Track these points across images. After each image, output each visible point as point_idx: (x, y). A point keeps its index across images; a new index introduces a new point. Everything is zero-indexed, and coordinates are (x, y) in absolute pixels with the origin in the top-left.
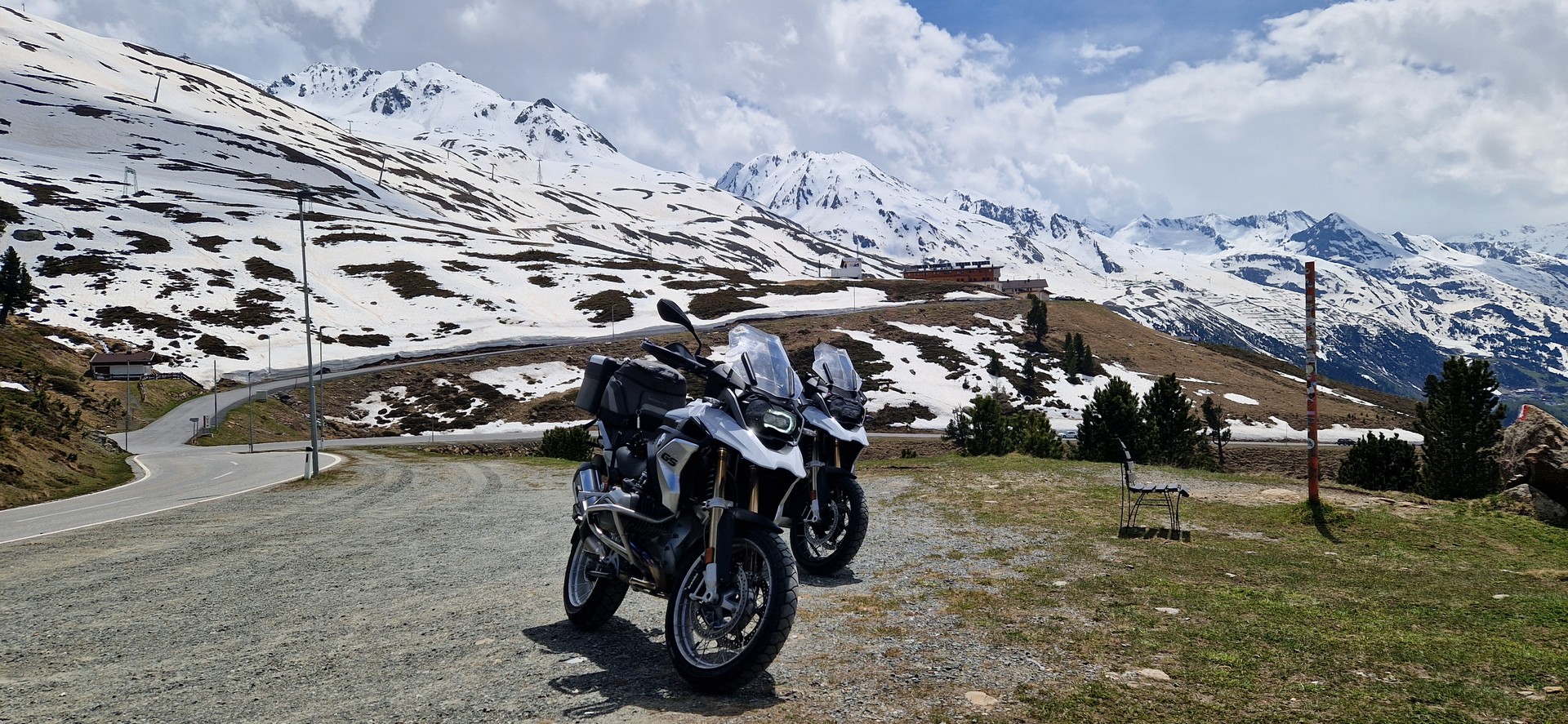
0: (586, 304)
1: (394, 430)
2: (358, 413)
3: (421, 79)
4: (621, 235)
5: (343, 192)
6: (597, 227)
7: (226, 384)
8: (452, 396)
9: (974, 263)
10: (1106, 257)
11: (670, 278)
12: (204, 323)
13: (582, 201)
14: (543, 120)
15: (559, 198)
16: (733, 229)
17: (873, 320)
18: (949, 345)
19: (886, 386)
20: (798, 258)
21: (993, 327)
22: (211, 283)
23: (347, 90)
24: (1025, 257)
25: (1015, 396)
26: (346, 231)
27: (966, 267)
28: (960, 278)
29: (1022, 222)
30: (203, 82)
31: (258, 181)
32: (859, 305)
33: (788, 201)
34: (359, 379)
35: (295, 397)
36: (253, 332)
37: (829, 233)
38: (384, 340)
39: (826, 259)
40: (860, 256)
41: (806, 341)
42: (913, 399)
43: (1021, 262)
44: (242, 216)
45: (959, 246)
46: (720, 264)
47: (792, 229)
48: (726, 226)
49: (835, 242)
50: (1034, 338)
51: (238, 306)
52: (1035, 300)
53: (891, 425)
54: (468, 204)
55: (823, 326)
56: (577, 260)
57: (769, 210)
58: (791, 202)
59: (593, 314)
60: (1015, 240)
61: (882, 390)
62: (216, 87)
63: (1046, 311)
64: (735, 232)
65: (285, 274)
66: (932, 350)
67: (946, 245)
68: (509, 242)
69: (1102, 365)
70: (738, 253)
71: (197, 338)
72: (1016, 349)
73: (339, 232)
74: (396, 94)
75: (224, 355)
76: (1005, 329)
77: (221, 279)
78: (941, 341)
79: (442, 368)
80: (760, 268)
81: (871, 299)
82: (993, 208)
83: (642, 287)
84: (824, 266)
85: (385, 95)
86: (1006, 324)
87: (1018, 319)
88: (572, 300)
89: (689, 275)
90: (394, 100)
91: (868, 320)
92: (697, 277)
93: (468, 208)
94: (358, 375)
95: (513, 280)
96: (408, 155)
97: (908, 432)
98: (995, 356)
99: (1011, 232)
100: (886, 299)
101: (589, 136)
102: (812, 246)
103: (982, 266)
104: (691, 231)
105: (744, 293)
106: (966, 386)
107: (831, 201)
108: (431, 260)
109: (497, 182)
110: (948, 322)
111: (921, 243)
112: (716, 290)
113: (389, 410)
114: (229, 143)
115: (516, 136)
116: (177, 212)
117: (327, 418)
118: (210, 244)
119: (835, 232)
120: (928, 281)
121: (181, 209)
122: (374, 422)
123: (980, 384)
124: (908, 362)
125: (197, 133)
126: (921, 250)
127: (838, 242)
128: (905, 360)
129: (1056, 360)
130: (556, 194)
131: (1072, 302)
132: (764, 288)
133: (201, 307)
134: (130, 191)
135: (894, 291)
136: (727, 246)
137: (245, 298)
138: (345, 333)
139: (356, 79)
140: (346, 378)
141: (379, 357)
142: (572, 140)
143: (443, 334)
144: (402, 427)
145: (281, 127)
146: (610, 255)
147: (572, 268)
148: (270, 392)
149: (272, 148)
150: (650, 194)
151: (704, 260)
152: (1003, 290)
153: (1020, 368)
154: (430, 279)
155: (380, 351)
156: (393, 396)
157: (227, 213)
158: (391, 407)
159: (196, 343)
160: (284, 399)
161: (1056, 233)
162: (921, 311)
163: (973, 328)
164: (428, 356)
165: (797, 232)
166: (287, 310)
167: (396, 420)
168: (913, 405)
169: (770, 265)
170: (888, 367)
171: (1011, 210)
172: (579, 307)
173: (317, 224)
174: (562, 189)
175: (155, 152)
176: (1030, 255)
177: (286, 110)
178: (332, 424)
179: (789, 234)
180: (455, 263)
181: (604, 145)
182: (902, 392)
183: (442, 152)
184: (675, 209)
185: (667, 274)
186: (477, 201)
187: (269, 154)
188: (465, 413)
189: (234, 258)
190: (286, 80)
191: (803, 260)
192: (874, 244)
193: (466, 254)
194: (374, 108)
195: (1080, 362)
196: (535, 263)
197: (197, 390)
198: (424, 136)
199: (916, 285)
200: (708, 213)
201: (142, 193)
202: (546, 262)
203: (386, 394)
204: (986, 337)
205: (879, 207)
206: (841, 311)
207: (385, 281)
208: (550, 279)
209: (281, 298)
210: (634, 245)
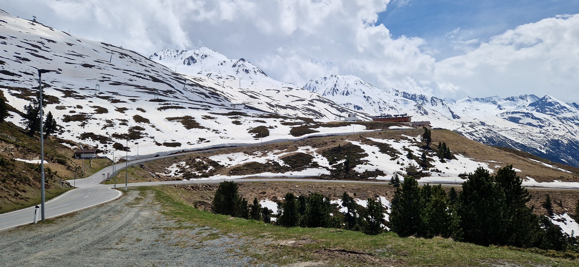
0: (252, 131)
1: (180, 178)
2: (168, 171)
3: (200, 53)
4: (268, 106)
5: (171, 92)
6: (260, 104)
7: (122, 160)
8: (202, 165)
9: (401, 115)
10: (453, 113)
11: (284, 121)
12: (116, 138)
13: (254, 94)
14: (242, 66)
15: (246, 93)
16: (309, 103)
17: (361, 137)
18: (391, 147)
19: (366, 163)
20: (333, 114)
21: (409, 140)
22: (120, 124)
23: (176, 57)
24: (421, 113)
25: (418, 167)
26: (169, 105)
27: (397, 117)
28: (395, 121)
29: (419, 100)
30: (126, 55)
31: (142, 89)
32: (355, 131)
33: (329, 93)
34: (169, 159)
35: (146, 166)
36: (133, 142)
37: (345, 105)
38: (179, 145)
39: (344, 114)
40: (356, 113)
41: (335, 145)
42: (377, 168)
43: (419, 115)
44: (134, 100)
45: (395, 109)
46: (304, 116)
47: (331, 103)
48: (306, 102)
49: (347, 108)
50: (426, 144)
51: (129, 132)
52: (426, 129)
53: (368, 178)
54: (214, 96)
55: (341, 139)
56: (250, 115)
57: (322, 97)
58: (331, 93)
59: (254, 135)
60: (416, 107)
61: (364, 164)
62: (131, 57)
63: (430, 133)
64: (309, 104)
65: (146, 121)
66: (384, 149)
67: (390, 109)
68: (226, 108)
69: (454, 155)
70: (311, 112)
71: (113, 144)
72: (418, 148)
73: (166, 106)
74: (192, 58)
75: (122, 150)
76: (414, 141)
77: (124, 122)
78: (388, 145)
79: (198, 155)
80: (319, 118)
81: (360, 129)
82: (408, 95)
83: (273, 125)
84: (343, 117)
85: (188, 59)
86: (414, 139)
87: (419, 136)
88: (247, 130)
89: (291, 120)
90: (191, 60)
91: (359, 137)
92: (293, 121)
93: (214, 97)
94: (169, 157)
95: (226, 122)
96: (195, 79)
97: (375, 181)
98: (410, 151)
99: (415, 104)
100: (366, 129)
101: (258, 71)
102: (338, 109)
103: (404, 116)
104: (293, 104)
105: (311, 127)
106: (398, 163)
107: (345, 93)
108: (197, 115)
109: (225, 88)
110: (391, 138)
111: (380, 108)
112: (300, 125)
113: (179, 170)
114: (134, 76)
115: (232, 72)
116: (112, 99)
117: (157, 173)
118: (122, 110)
119: (347, 104)
120: (382, 122)
121: (113, 98)
122: (173, 175)
123: (404, 162)
124: (375, 153)
125: (123, 72)
126: (380, 110)
127: (348, 108)
128: (373, 152)
129: (435, 153)
130: (245, 92)
131: (441, 130)
132: (318, 125)
133: (116, 133)
134: (97, 93)
135: (369, 126)
136: (306, 110)
137: (131, 129)
138: (166, 142)
139: (179, 53)
140: (164, 158)
141: (177, 150)
142: (252, 73)
143: (200, 142)
144: (183, 177)
145: (152, 70)
146: (262, 113)
147: (248, 118)
148: (136, 164)
149: (147, 77)
150: (279, 91)
151: (298, 115)
152: (413, 125)
153: (420, 156)
154: (197, 122)
155: (177, 148)
156: (181, 165)
157: (129, 99)
158: (180, 169)
159: (113, 145)
160: (141, 166)
161: (433, 104)
162: (380, 133)
163: (401, 140)
164: (194, 150)
165: (332, 104)
166: (146, 134)
167: (181, 174)
168: (377, 170)
169: (322, 116)
170: (367, 155)
171: (415, 95)
172: (249, 132)
173: (159, 103)
174: (248, 90)
175: (108, 79)
176: (423, 112)
177: (154, 64)
178: (158, 176)
179: (329, 105)
180: (206, 116)
181: (263, 74)
182: (372, 165)
183: (206, 78)
184: (288, 96)
185: (283, 120)
186: (217, 95)
187: (147, 79)
188: (206, 172)
189: (129, 116)
190: (155, 54)
191: (335, 115)
192: (362, 109)
193: (210, 113)
194: (184, 63)
195: (445, 153)
196: (234, 116)
197: (111, 163)
198: (201, 72)
199: (378, 123)
200: (300, 98)
201: (101, 93)
202: (238, 116)
203: (178, 164)
204: (406, 144)
205: (364, 95)
206: (348, 134)
207: (181, 123)
208: (239, 122)
209: (144, 129)
210: (273, 110)
